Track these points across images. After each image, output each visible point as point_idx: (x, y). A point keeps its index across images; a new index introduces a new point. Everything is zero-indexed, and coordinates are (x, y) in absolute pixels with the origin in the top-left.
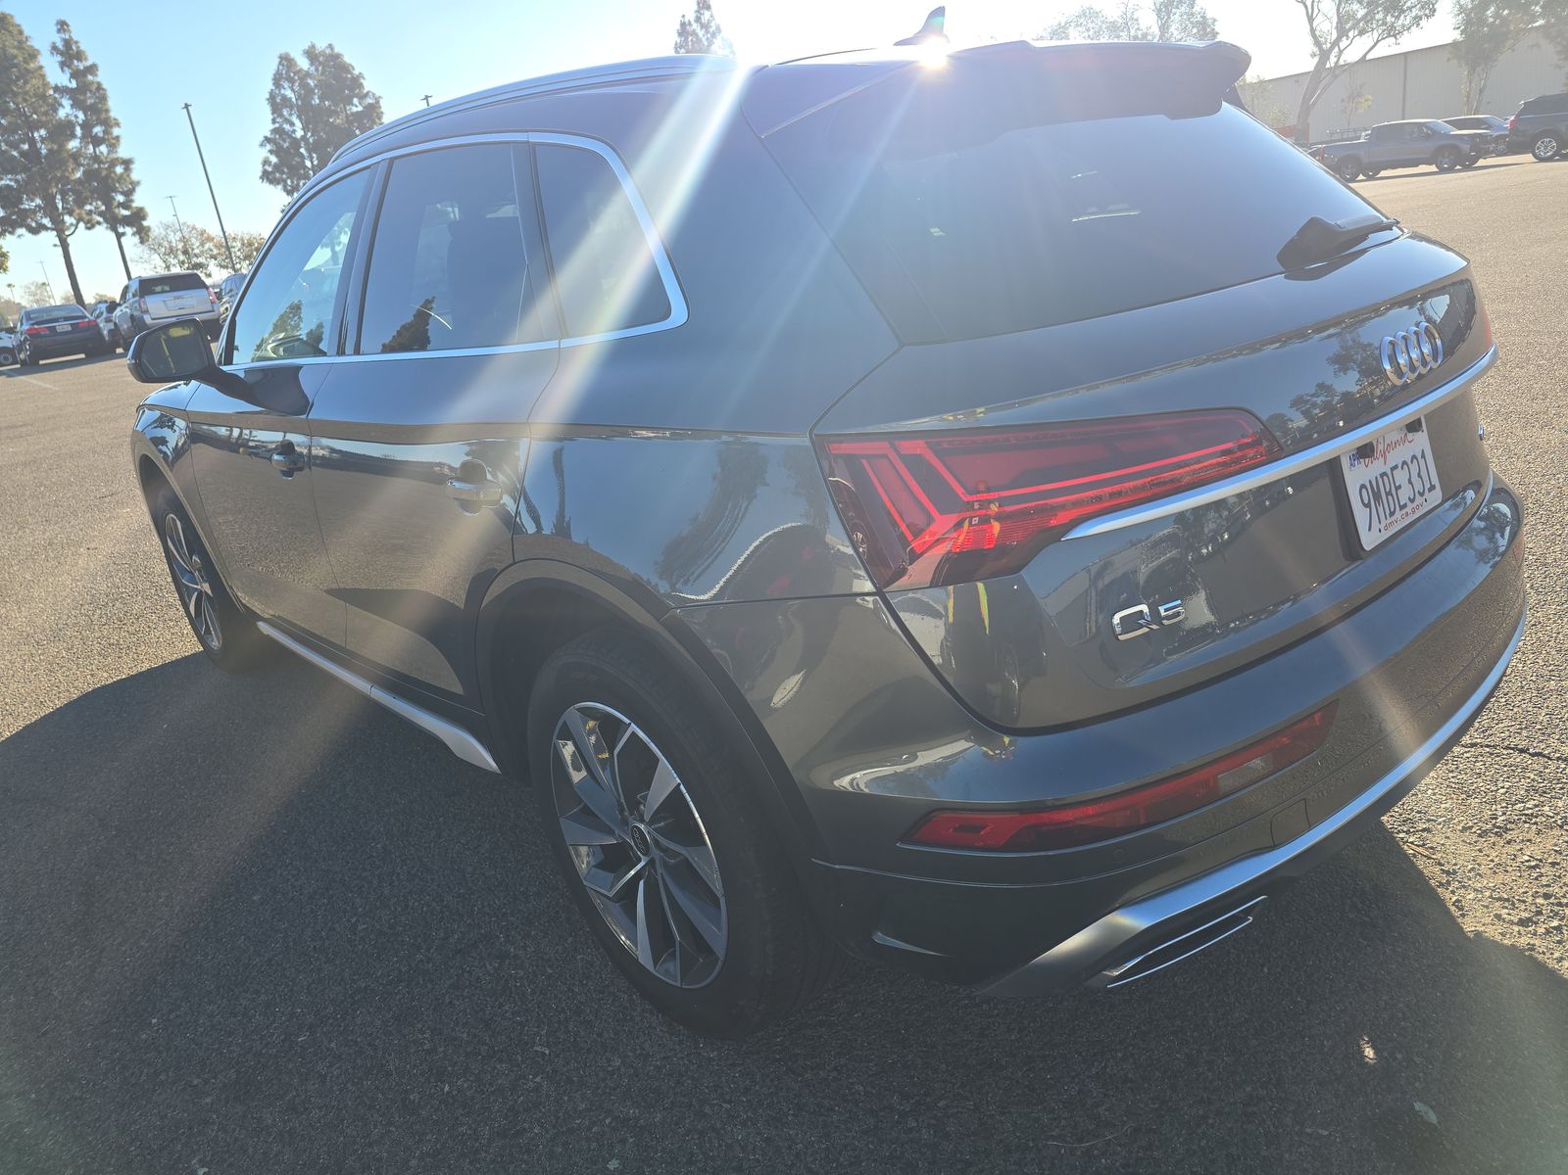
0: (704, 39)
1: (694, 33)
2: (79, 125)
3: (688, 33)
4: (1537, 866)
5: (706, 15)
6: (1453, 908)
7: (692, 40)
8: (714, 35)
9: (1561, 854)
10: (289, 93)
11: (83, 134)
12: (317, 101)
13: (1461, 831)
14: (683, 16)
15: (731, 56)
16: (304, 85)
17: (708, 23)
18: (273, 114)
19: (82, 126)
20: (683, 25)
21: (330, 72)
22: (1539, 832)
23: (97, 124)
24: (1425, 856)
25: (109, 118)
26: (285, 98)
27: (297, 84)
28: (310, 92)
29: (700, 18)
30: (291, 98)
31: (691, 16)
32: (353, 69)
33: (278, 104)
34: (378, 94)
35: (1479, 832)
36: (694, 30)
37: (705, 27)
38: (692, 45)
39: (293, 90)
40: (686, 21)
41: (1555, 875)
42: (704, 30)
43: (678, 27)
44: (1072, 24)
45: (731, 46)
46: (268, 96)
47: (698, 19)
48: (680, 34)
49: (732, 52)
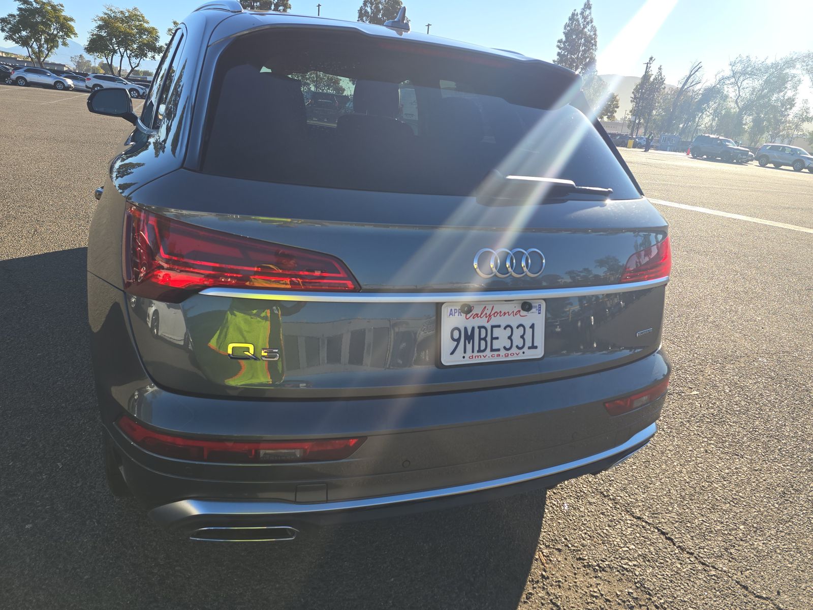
0: (582, 25)
1: (578, 20)
2: (274, 4)
3: (574, 20)
4: (596, 597)
5: (587, 12)
6: (524, 596)
7: (575, 24)
8: (588, 23)
9: (618, 597)
10: (369, 10)
11: (274, 9)
12: (381, 16)
13: (577, 559)
14: (575, 10)
15: (593, 36)
16: (377, 7)
17: (587, 16)
18: (359, 18)
19: (275, 5)
20: (573, 15)
21: (391, 3)
22: (620, 580)
23: (281, 6)
24: (542, 563)
25: (287, 4)
26: (366, 12)
27: (374, 6)
28: (378, 10)
29: (584, 13)
30: (369, 12)
31: (579, 11)
32: (402, 4)
33: (362, 14)
34: (409, 19)
35: (586, 564)
36: (578, 18)
37: (585, 18)
38: (575, 26)
39: (371, 8)
40: (576, 13)
41: (600, 607)
42: (583, 19)
43: (570, 15)
44: (800, 60)
45: (595, 31)
46: (359, 9)
47: (582, 13)
48: (570, 19)
49: (595, 34)
